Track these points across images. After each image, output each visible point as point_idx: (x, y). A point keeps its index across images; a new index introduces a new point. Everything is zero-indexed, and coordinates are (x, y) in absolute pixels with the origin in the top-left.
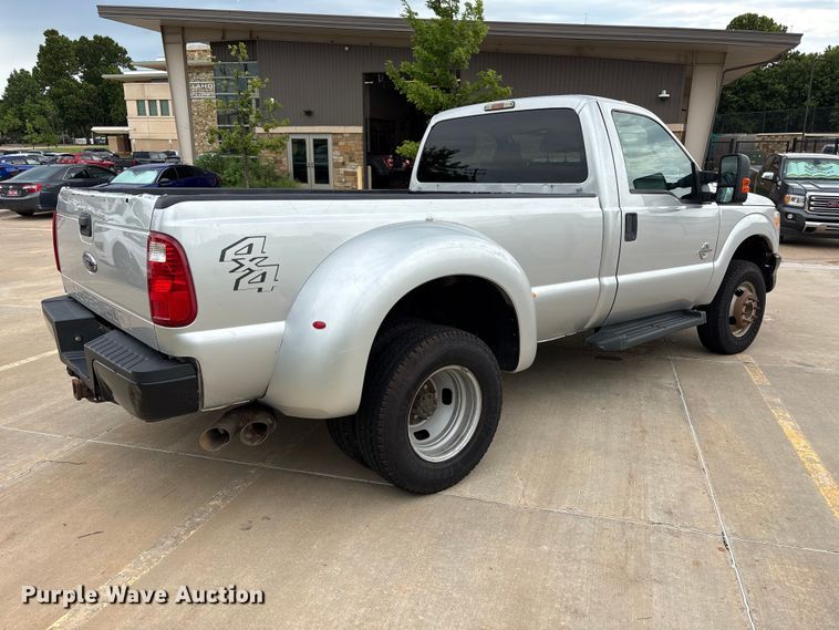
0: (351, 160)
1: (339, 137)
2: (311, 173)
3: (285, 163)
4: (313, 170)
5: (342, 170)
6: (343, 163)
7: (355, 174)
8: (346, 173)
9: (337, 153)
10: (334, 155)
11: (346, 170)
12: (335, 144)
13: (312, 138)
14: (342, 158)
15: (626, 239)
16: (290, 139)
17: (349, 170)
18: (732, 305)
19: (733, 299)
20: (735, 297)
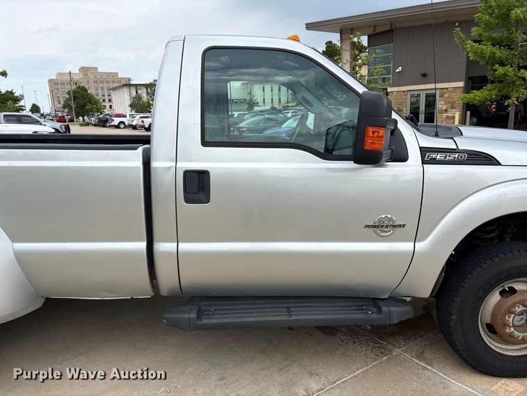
0: (452, 108)
1: (445, 91)
2: (422, 117)
3: (405, 111)
4: (423, 116)
5: (444, 115)
6: (446, 110)
7: (454, 118)
8: (447, 117)
9: (443, 103)
10: (440, 104)
11: (448, 115)
12: (441, 96)
13: (425, 92)
14: (445, 106)
15: (188, 200)
16: (409, 94)
17: (450, 114)
18: (489, 307)
19: (491, 298)
20: (497, 296)
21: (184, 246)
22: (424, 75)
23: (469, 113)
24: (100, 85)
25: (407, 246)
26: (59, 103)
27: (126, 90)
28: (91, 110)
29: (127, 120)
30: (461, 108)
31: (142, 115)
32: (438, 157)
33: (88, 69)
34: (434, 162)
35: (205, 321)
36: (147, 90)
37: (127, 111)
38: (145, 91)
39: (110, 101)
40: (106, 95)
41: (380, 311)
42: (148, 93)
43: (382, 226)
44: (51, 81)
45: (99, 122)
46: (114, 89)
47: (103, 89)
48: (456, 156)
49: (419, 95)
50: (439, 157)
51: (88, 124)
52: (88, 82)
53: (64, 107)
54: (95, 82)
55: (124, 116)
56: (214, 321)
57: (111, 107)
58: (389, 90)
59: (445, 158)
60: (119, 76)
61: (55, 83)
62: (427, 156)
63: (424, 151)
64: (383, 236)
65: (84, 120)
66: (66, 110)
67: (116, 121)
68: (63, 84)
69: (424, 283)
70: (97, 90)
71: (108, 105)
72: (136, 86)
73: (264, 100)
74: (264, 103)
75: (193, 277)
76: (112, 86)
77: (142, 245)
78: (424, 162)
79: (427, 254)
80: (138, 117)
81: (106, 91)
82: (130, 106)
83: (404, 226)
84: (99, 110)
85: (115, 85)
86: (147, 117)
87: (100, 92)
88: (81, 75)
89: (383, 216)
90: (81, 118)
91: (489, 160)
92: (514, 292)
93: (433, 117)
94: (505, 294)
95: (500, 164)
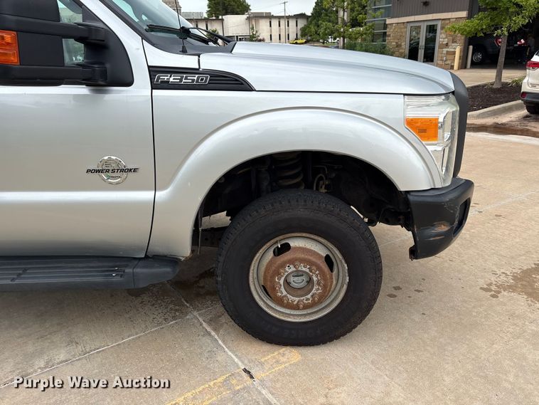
0: (454, 42)
1: (447, 21)
2: (421, 53)
3: (403, 47)
4: (423, 51)
5: (445, 50)
6: (447, 45)
7: (454, 53)
8: (448, 53)
9: (444, 36)
10: (441, 38)
11: (448, 50)
12: (442, 28)
13: (426, 24)
14: (446, 40)
16: (409, 26)
17: (451, 49)
18: (263, 269)
19: (265, 257)
20: (270, 254)
22: (426, 4)
23: (471, 47)
30: (462, 41)
32: (171, 80)
34: (167, 86)
43: (108, 171)
48: (196, 78)
49: (419, 27)
50: (173, 79)
58: (388, 21)
59: (181, 80)
63: (153, 71)
64: (111, 183)
73: (271, 36)
74: (271, 39)
78: (153, 86)
83: (135, 170)
89: (106, 158)
91: (239, 84)
92: (286, 247)
93: (433, 53)
94: (279, 252)
95: (253, 90)
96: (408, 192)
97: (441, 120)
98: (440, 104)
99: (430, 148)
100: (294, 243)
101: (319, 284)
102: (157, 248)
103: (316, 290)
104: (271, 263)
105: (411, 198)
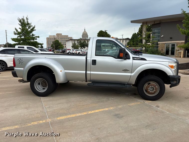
0: (181, 49)
3: (164, 50)
4: (171, 52)
5: (178, 52)
12: (177, 45)
13: (171, 44)
15: (92, 65)
16: (166, 44)
18: (146, 87)
19: (146, 85)
20: (147, 85)
21: (92, 72)
22: (171, 38)
24: (62, 40)
25: (130, 74)
26: (49, 45)
27: (71, 41)
28: (60, 48)
29: (71, 51)
31: (76, 50)
33: (59, 34)
34: (135, 59)
35: (94, 85)
36: (78, 41)
37: (71, 48)
38: (77, 42)
39: (65, 45)
40: (64, 43)
41: (125, 85)
42: (78, 42)
44: (47, 38)
45: (62, 52)
46: (67, 41)
47: (63, 41)
49: (169, 45)
50: (136, 59)
51: (59, 52)
52: (59, 38)
53: (51, 47)
54: (61, 38)
55: (70, 50)
56: (96, 85)
57: (65, 47)
58: (159, 43)
60: (69, 37)
61: (48, 39)
62: (134, 58)
63: (133, 58)
65: (57, 51)
66: (52, 48)
67: (68, 51)
68: (51, 39)
69: (133, 81)
70: (61, 41)
71: (64, 46)
72: (74, 40)
75: (93, 78)
76: (66, 40)
77: (85, 72)
78: (133, 59)
79: (133, 76)
80: (75, 50)
81: (64, 41)
82: (72, 47)
83: (129, 70)
84: (62, 48)
85: (67, 40)
86: (78, 51)
87: (62, 42)
88: (57, 36)
89: (125, 69)
90: (56, 50)
91: (145, 60)
92: (150, 83)
93: (174, 52)
94: (148, 84)
95: (147, 60)
96: (169, 76)
97: (174, 66)
98: (174, 63)
99: (173, 70)
100: (151, 83)
101: (155, 89)
102: (130, 83)
103: (155, 90)
104: (147, 86)
105: (170, 77)
